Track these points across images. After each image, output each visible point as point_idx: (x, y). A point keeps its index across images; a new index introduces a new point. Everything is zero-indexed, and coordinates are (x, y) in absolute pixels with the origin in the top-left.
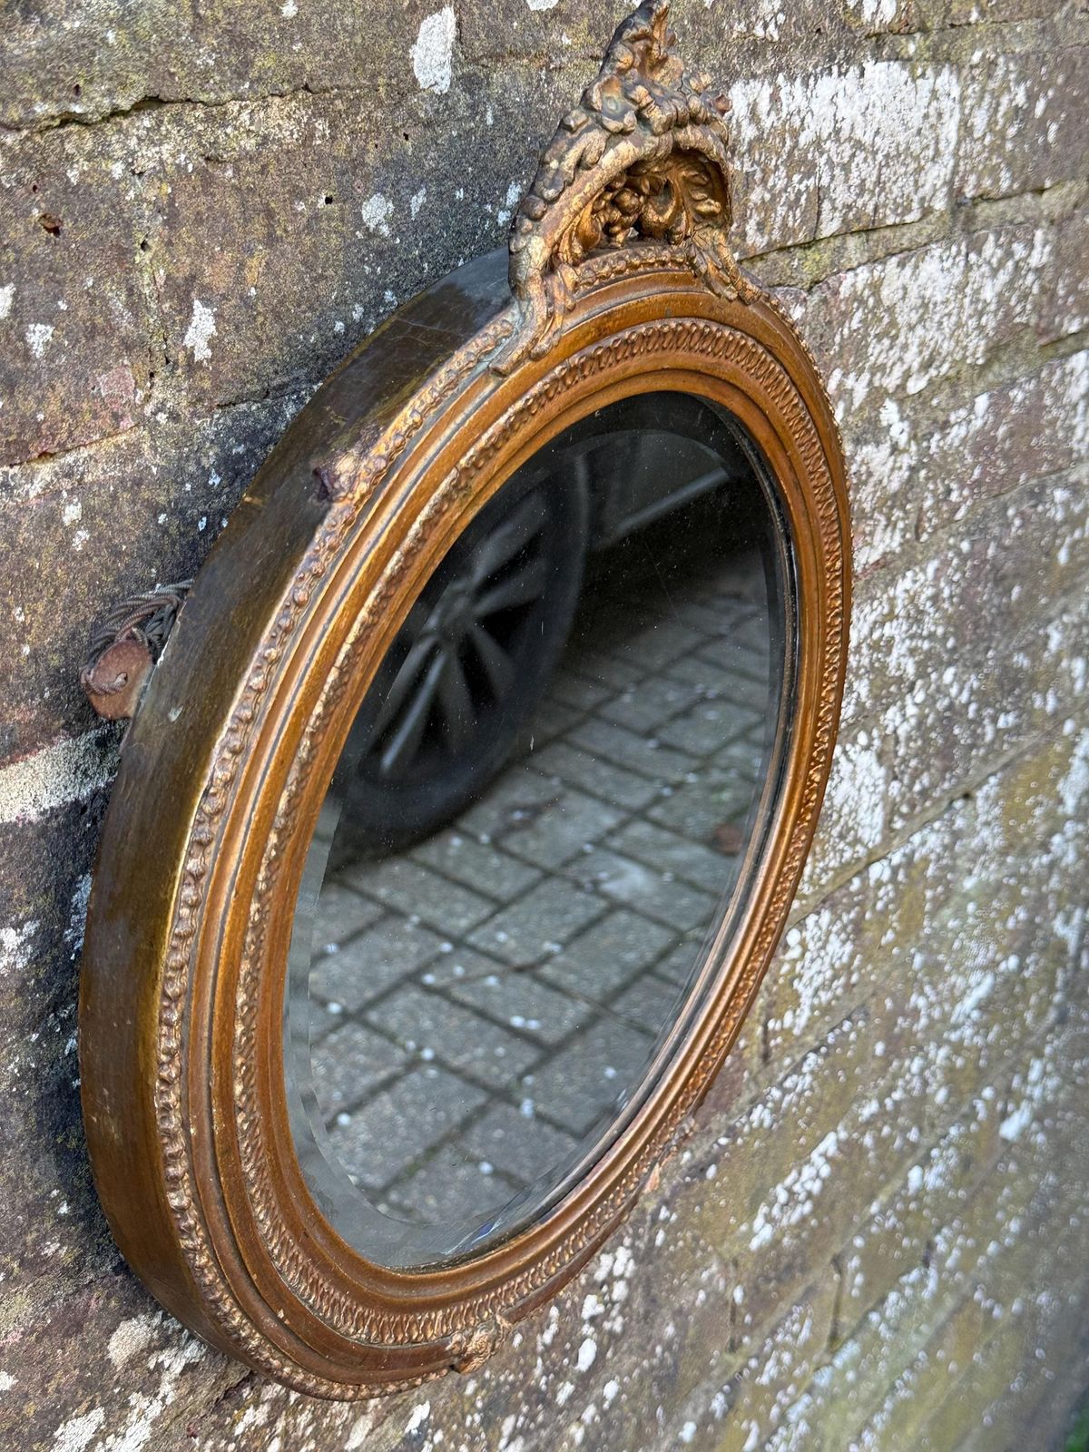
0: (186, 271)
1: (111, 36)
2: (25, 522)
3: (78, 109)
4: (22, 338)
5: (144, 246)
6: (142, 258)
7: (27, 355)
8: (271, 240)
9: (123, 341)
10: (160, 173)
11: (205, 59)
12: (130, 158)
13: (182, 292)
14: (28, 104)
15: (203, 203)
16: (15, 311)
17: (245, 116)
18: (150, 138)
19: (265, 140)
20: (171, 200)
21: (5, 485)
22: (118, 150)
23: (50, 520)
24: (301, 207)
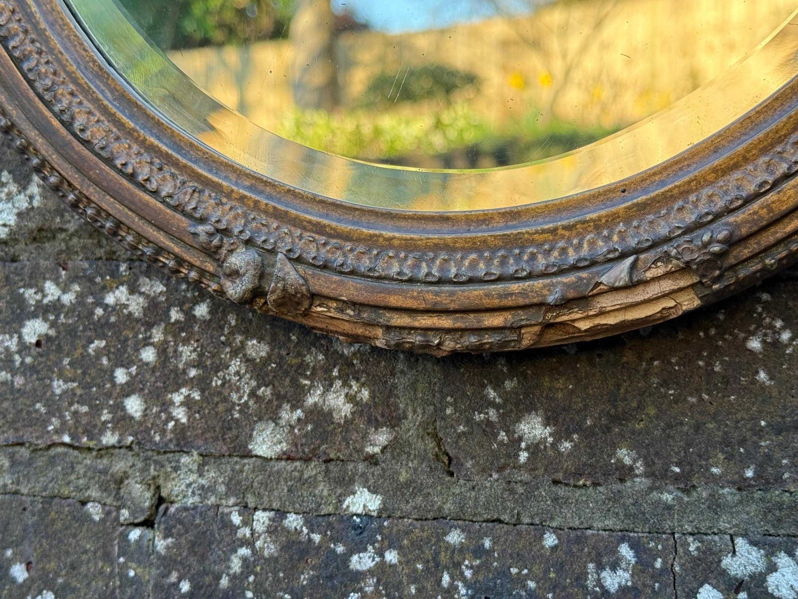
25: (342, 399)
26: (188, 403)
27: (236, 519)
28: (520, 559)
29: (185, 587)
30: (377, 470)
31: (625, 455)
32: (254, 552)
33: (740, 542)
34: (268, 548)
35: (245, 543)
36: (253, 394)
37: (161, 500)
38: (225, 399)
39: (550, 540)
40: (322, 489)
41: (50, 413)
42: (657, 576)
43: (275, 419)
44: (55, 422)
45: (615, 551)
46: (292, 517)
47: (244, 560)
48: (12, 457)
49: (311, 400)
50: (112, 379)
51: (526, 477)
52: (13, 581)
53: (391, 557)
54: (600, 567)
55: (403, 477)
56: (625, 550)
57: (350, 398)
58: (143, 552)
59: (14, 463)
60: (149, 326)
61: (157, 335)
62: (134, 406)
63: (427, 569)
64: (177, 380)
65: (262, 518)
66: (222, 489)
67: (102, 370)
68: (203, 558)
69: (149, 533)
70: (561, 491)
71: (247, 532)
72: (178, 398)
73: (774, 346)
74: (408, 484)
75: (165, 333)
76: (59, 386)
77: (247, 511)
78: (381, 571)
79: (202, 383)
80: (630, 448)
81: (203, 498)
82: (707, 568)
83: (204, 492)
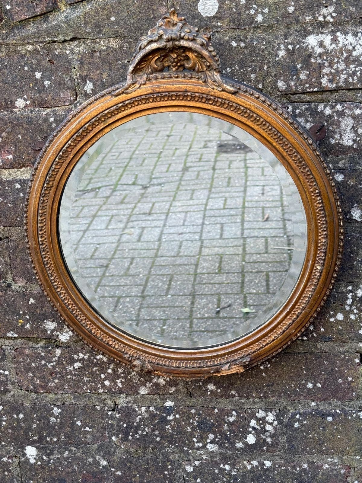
0: (85, 74)
1: (63, 25)
2: (41, 119)
3: (56, 39)
4: (43, 83)
5: (75, 68)
6: (73, 70)
7: (44, 87)
8: (110, 70)
9: (68, 87)
10: (79, 53)
11: (88, 29)
12: (72, 50)
13: (84, 79)
14: (44, 38)
15: (91, 60)
16: (42, 78)
17: (102, 42)
18: (77, 46)
19: (108, 47)
20: (82, 59)
21: (38, 111)
22: (68, 48)
23: (47, 120)
24: (120, 63)
25: (162, 380)
26: (121, 382)
27: (137, 409)
28: (209, 415)
29: (125, 425)
30: (172, 396)
31: (233, 392)
32: (142, 417)
33: (260, 410)
34: (146, 416)
35: (140, 415)
36: (139, 380)
37: (116, 404)
38: (131, 381)
39: (216, 411)
40: (159, 401)
41: (84, 385)
42: (241, 418)
43: (145, 385)
44: (85, 387)
45: (232, 413)
46: (151, 408)
47: (140, 419)
48: (74, 396)
49: (154, 381)
50: (100, 377)
51: (210, 397)
52: (78, 425)
53: (177, 416)
54: (228, 417)
55: (179, 398)
56: (234, 413)
57: (164, 380)
58: (112, 418)
59: (74, 397)
60: (109, 364)
61: (112, 366)
62: (107, 383)
63: (186, 419)
64: (118, 377)
65: (143, 409)
66: (132, 402)
67: (97, 375)
68: (129, 419)
69: (114, 413)
70: (218, 400)
71: (140, 412)
72: (119, 381)
73: (266, 368)
74: (181, 399)
75: (114, 365)
76: (85, 379)
77: (139, 407)
78: (175, 420)
79: (125, 378)
80: (234, 391)
81: (127, 404)
82: (253, 416)
83: (128, 403)
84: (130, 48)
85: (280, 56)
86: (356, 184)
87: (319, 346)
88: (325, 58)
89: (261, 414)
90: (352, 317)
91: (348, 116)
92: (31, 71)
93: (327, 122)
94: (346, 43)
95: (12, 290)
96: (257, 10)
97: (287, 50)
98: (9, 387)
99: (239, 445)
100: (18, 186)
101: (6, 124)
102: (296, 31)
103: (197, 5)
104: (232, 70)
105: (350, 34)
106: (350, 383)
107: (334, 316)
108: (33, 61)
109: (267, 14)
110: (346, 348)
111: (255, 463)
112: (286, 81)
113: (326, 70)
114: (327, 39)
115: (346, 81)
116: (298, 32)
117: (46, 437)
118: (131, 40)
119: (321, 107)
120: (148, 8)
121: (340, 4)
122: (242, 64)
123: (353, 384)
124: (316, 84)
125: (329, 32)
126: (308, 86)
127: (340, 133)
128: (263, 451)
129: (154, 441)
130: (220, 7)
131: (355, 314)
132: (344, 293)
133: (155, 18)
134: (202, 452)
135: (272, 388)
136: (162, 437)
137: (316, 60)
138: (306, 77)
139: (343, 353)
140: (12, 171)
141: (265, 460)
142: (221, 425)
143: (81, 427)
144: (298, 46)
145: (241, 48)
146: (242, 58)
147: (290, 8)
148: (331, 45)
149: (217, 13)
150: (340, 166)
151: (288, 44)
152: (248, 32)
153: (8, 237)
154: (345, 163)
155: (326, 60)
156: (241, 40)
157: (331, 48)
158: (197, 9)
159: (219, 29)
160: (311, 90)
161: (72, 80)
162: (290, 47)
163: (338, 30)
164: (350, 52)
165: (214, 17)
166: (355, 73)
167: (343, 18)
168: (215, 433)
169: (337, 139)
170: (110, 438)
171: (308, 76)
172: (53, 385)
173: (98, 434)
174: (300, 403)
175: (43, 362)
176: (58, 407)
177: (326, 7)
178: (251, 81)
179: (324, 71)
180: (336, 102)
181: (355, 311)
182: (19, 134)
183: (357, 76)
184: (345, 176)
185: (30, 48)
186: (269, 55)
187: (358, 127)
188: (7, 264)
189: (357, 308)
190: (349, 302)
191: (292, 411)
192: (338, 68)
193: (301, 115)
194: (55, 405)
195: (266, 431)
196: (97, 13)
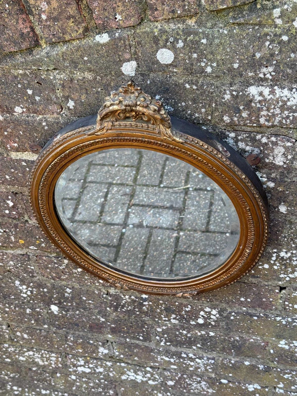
0: (67, 95)
1: (45, 59)
2: (36, 123)
3: (41, 68)
4: (34, 98)
5: (58, 90)
7: (35, 100)
8: (87, 93)
9: (54, 102)
10: (60, 79)
11: (66, 64)
12: (55, 77)
13: (67, 98)
14: (31, 67)
15: (71, 85)
16: (33, 94)
17: (78, 74)
18: (58, 74)
19: (84, 78)
20: (63, 84)
21: (33, 116)
22: (52, 75)
23: (40, 124)
24: (94, 89)
27: (123, 297)
28: (172, 305)
29: (115, 304)
32: (127, 301)
33: (207, 307)
34: (129, 301)
35: (125, 299)
37: (108, 292)
39: (177, 304)
40: (137, 294)
41: (85, 280)
42: (194, 309)
44: (87, 281)
45: (187, 306)
46: (132, 297)
47: (125, 302)
52: (83, 299)
53: (150, 303)
54: (185, 308)
56: (189, 306)
58: (106, 298)
59: (80, 285)
63: (157, 305)
66: (119, 292)
68: (118, 301)
69: (107, 296)
76: (86, 277)
77: (124, 295)
78: (149, 305)
82: (202, 310)
83: (116, 292)
84: (102, 80)
85: (226, 99)
86: (284, 190)
87: (250, 280)
88: (264, 104)
89: (208, 309)
90: (275, 267)
91: (280, 146)
92: (24, 88)
93: (263, 147)
94: (282, 95)
95: (29, 224)
96: (207, 64)
97: (232, 95)
98: (35, 275)
99: (193, 323)
100: (24, 164)
101: (9, 123)
102: (240, 82)
103: (156, 54)
104: (186, 104)
105: (286, 89)
106: (271, 302)
107: (262, 265)
108: (24, 81)
109: (215, 67)
110: (270, 283)
111: (203, 333)
112: (231, 117)
113: (264, 113)
114: (266, 91)
115: (280, 122)
116: (242, 83)
117: (63, 302)
118: (102, 75)
119: (259, 137)
120: (115, 53)
121: (279, 66)
122: (194, 101)
123: (273, 303)
124: (255, 122)
125: (268, 86)
126: (248, 122)
127: (273, 156)
128: (208, 327)
129: (135, 314)
130: (175, 58)
131: (278, 266)
132: (270, 253)
133: (121, 61)
134: (167, 323)
135: (216, 298)
136: (140, 312)
137: (256, 105)
138: (247, 116)
139: (268, 286)
140: (18, 153)
141: (210, 331)
142: (180, 311)
143: (86, 301)
144: (241, 93)
145: (194, 90)
146: (194, 97)
147: (235, 64)
148: (269, 95)
149: (172, 62)
150: (272, 176)
151: (233, 91)
152: (199, 78)
153: (21, 193)
154: (276, 175)
155: (265, 106)
156: (193, 84)
157: (269, 97)
158: (156, 57)
159: (175, 74)
160: (251, 125)
161: (57, 98)
162: (234, 93)
163: (276, 85)
164: (285, 103)
165: (170, 65)
166: (288, 117)
167: (280, 77)
168: (176, 314)
169: (270, 160)
170: (106, 308)
171: (249, 115)
172: (64, 277)
173: (98, 305)
174: (235, 307)
175: (56, 265)
176: (70, 289)
177: (267, 67)
178: (201, 113)
179: (262, 113)
180: (272, 135)
181: (278, 264)
182: (21, 130)
183: (290, 119)
184: (276, 184)
185: (21, 72)
186: (217, 96)
187: (288, 154)
188: (23, 209)
189: (279, 263)
190: (274, 258)
191: (229, 310)
192: (274, 112)
193: (242, 140)
194: (67, 287)
195: (211, 318)
196: (73, 53)
